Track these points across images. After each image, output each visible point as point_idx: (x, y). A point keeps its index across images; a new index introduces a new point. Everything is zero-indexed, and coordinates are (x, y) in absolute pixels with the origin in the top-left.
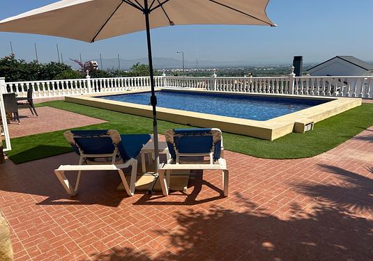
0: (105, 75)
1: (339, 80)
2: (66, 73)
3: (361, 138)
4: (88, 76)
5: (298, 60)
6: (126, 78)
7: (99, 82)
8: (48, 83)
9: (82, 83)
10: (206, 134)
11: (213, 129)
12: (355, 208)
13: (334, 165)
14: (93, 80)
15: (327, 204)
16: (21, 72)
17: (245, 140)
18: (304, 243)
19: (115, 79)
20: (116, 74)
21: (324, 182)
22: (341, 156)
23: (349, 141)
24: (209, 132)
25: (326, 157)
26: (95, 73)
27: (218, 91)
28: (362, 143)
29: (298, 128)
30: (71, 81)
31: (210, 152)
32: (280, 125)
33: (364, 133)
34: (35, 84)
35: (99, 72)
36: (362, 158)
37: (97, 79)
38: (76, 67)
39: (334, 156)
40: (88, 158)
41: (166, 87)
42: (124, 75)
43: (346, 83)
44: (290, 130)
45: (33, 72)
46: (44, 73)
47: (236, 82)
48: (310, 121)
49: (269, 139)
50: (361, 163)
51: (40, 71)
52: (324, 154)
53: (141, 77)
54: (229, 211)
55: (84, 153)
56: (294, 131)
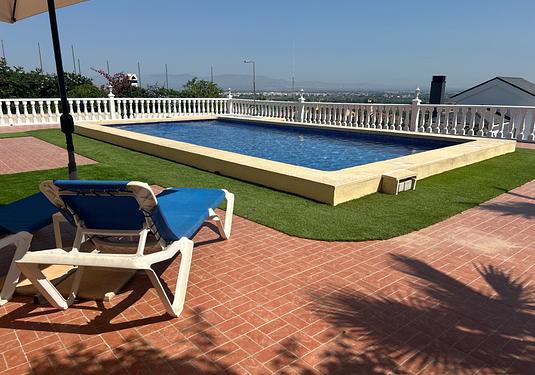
0: (143, 93)
1: (498, 113)
2: (80, 89)
4: (111, 94)
5: (438, 81)
6: (175, 100)
8: (49, 103)
9: (102, 105)
14: (119, 100)
16: (14, 85)
20: (161, 93)
26: (124, 88)
35: (135, 88)
37: (125, 100)
41: (231, 115)
42: (173, 94)
43: (507, 118)
45: (34, 86)
46: (49, 88)
51: (45, 85)
53: (199, 99)
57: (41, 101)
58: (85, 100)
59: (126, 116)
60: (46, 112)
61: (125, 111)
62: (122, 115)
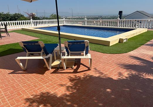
0: (39, 19)
1: (138, 21)
2: (22, 18)
3: (147, 45)
4: (31, 19)
5: (121, 13)
6: (48, 20)
7: (36, 22)
8: (14, 22)
9: (29, 22)
10: (82, 43)
11: (85, 41)
12: (146, 74)
13: (136, 56)
14: (34, 21)
15: (134, 72)
16: (2, 17)
17: (99, 46)
18: (124, 89)
19: (43, 20)
20: (44, 18)
21: (132, 63)
22: (139, 52)
23: (142, 46)
24: (83, 42)
25: (133, 53)
26: (34, 18)
27: (87, 26)
28: (148, 47)
29: (121, 41)
30: (24, 21)
31: (84, 51)
32: (113, 39)
33: (149, 43)
34: (4, 23)
35: (36, 17)
36: (148, 53)
37: (35, 21)
38: (26, 16)
39: (136, 52)
40: (30, 54)
41: (65, 24)
42: (47, 19)
43: (140, 23)
44: (117, 42)
45: (7, 18)
46: (12, 18)
47: (94, 22)
48: (126, 38)
49: (109, 46)
50: (147, 55)
51: (11, 17)
52: (132, 51)
53: (54, 20)
54: (92, 76)
55: (29, 51)
56: (119, 42)
57: (10, 22)
58: (22, 21)
59: (36, 25)
60: (11, 25)
61: (36, 24)
62: (35, 25)
